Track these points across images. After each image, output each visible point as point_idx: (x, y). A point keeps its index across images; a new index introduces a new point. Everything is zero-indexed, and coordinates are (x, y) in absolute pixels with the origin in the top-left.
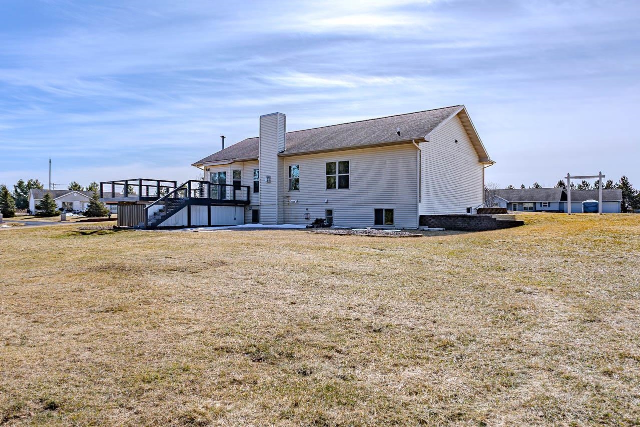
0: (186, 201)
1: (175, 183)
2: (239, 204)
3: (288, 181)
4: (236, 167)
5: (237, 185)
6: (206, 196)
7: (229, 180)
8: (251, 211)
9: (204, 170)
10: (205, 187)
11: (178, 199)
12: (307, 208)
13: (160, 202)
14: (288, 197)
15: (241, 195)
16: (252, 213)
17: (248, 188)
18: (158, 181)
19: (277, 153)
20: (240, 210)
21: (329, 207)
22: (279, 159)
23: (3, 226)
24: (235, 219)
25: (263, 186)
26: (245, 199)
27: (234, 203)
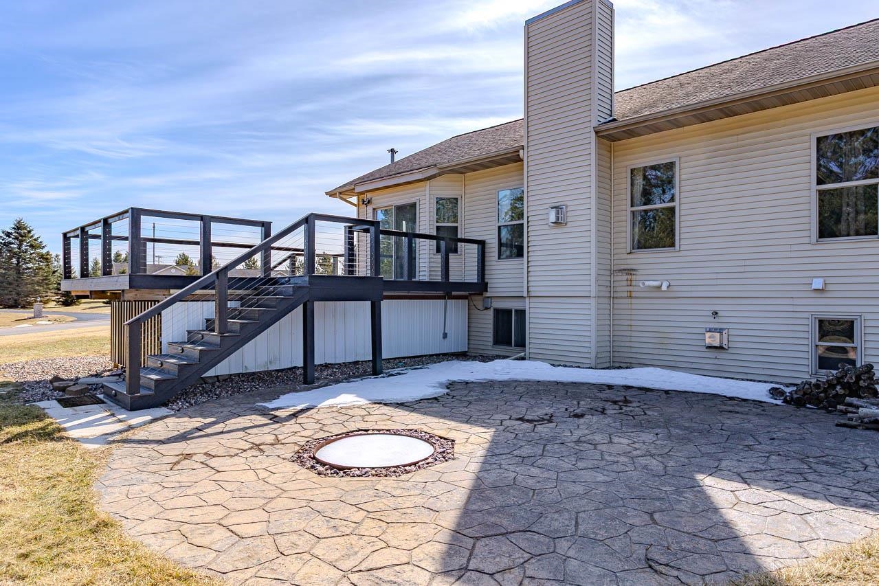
0: (298, 288)
1: (266, 226)
2: (454, 293)
3: (629, 215)
4: (445, 188)
5: (448, 240)
6: (363, 269)
7: (426, 222)
8: (491, 312)
9: (357, 205)
10: (363, 241)
11: (275, 281)
12: (716, 308)
13: (198, 292)
14: (630, 272)
15: (464, 267)
16: (492, 317)
17: (482, 244)
18: (206, 221)
19: (595, 124)
20: (456, 311)
21: (836, 310)
22: (599, 144)
23: (40, 322)
24: (445, 336)
25: (537, 235)
26: (472, 277)
27: (444, 289)
